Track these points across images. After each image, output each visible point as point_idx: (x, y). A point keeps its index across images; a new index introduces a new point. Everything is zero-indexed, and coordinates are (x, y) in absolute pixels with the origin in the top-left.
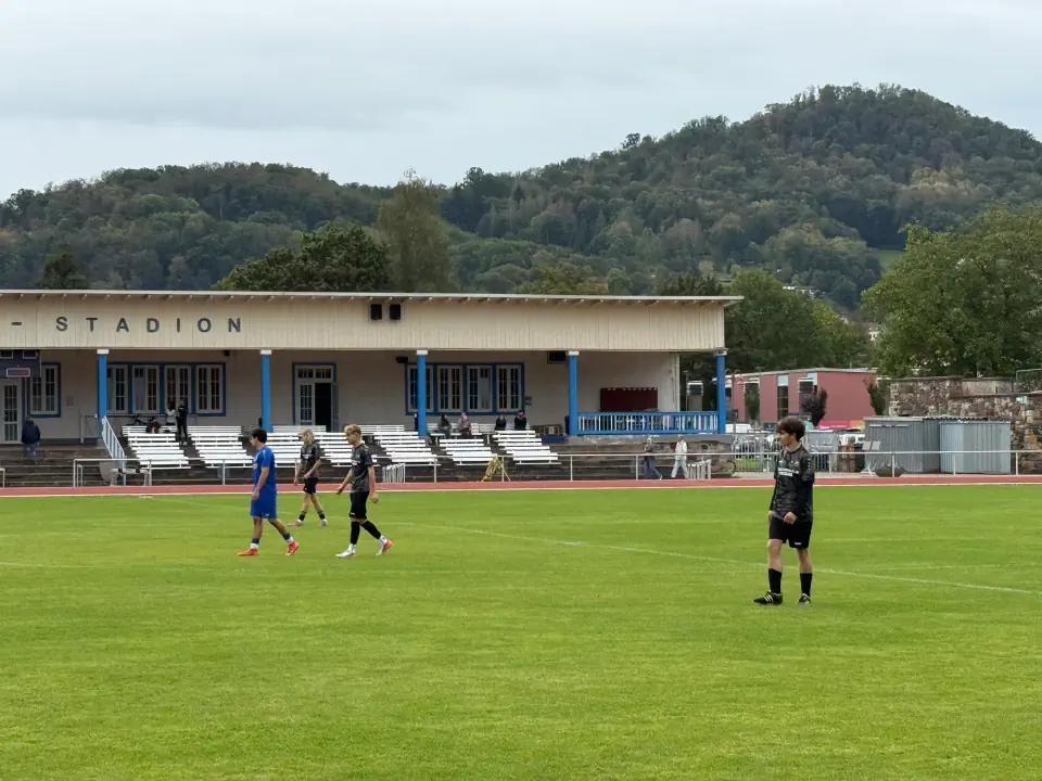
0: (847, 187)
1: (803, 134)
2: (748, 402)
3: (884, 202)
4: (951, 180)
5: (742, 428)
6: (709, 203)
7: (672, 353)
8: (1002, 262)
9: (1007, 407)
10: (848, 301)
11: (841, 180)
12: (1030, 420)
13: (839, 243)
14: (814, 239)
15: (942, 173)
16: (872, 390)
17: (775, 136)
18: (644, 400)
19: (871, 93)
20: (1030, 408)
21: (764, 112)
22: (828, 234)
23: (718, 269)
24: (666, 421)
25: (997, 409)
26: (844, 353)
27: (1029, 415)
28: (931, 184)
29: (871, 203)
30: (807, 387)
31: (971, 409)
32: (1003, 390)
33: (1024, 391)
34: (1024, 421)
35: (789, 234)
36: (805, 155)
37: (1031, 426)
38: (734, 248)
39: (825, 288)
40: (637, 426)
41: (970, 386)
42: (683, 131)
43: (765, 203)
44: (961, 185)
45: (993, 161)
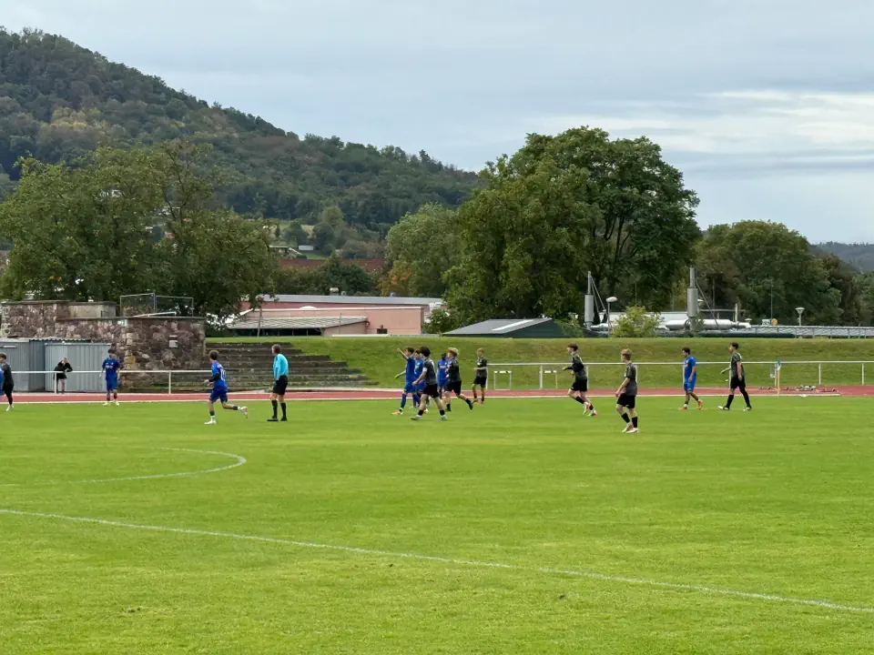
3: (26, 138)
4: (89, 121)
9: (109, 330)
12: (130, 342)
19: (14, 36)
20: (130, 330)
25: (100, 331)
27: (129, 337)
28: (68, 123)
31: (75, 332)
32: (108, 314)
33: (126, 315)
34: (124, 343)
37: (130, 348)
44: (98, 125)
45: (128, 103)
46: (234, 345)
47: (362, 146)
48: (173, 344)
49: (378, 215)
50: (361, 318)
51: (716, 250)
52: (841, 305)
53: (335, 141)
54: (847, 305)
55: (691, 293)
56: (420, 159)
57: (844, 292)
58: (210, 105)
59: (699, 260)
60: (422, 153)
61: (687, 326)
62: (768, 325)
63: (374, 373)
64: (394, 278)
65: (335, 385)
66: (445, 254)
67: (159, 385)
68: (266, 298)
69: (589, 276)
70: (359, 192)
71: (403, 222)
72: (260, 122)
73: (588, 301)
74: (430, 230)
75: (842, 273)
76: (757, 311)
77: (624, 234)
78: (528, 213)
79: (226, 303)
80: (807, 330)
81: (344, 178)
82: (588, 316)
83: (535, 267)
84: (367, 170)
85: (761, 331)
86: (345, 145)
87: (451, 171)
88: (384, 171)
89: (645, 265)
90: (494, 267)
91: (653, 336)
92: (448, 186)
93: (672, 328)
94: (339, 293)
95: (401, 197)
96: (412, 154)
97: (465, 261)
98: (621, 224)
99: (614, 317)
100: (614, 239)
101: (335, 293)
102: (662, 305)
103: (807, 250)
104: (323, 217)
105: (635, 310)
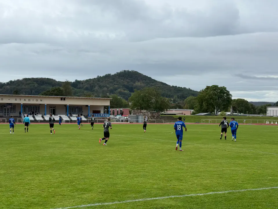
0: (127, 84)
1: (121, 76)
2: (113, 112)
3: (132, 86)
4: (141, 83)
5: (112, 116)
6: (108, 85)
7: (103, 106)
8: (147, 94)
9: (147, 114)
10: (127, 99)
11: (126, 83)
12: (150, 116)
13: (126, 91)
14: (122, 91)
15: (139, 82)
16: (129, 111)
17: (117, 77)
18: (99, 112)
19: (130, 71)
20: (150, 114)
21: (116, 73)
22: (124, 90)
23: (109, 94)
24: (102, 115)
26: (126, 106)
27: (150, 115)
28: (138, 84)
29: (130, 86)
30: (121, 111)
31: (142, 114)
32: (146, 112)
33: (149, 112)
35: (119, 90)
36: (122, 79)
38: (112, 92)
39: (124, 97)
40: (98, 116)
41: (142, 111)
42: (105, 75)
43: (116, 86)
44: (142, 84)
45: (146, 81)
46: (164, 116)
47: (180, 87)
48: (156, 116)
49: (183, 97)
50: (182, 112)
51: (234, 102)
52: (253, 111)
53: (176, 86)
55: (231, 109)
57: (254, 109)
58: (158, 81)
59: (232, 104)
60: (189, 88)
61: (230, 114)
62: (242, 114)
64: (186, 107)
67: (154, 122)
68: (168, 109)
69: (216, 107)
70: (180, 94)
71: (187, 98)
72: (165, 84)
73: (216, 110)
74: (191, 99)
75: (253, 106)
76: (240, 112)
77: (221, 101)
78: (206, 97)
79: (162, 110)
80: (248, 115)
81: (177, 92)
82: (215, 112)
83: (208, 105)
84: (181, 91)
86: (178, 87)
87: (193, 91)
88: (183, 91)
89: (224, 105)
90: (201, 105)
92: (193, 93)
93: (228, 114)
95: (186, 95)
96: (187, 88)
97: (197, 104)
98: (220, 99)
99: (219, 113)
100: (219, 101)
101: (178, 109)
102: (227, 111)
103: (248, 103)
104: (174, 97)
105: (223, 112)
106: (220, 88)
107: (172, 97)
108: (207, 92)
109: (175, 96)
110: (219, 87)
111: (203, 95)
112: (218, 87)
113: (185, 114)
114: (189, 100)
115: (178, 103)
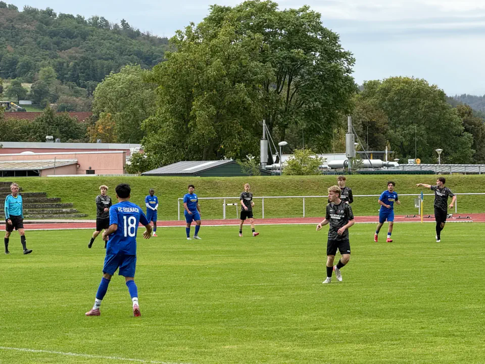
47: (71, 17)
50: (72, 161)
51: (370, 101)
52: (473, 147)
54: (478, 147)
55: (348, 138)
56: (121, 27)
57: (475, 137)
59: (356, 110)
60: (123, 22)
61: (345, 166)
62: (413, 164)
63: (84, 207)
64: (100, 127)
65: (51, 217)
66: (143, 107)
69: (264, 124)
70: (70, 55)
71: (108, 79)
73: (263, 144)
74: (132, 86)
75: (472, 119)
76: (403, 152)
78: (211, 72)
80: (445, 168)
81: (57, 44)
82: (263, 157)
83: (218, 117)
84: (76, 37)
85: (407, 169)
86: (58, 16)
87: (147, 37)
88: (90, 37)
89: (309, 114)
90: (184, 118)
91: (317, 174)
92: (145, 49)
93: (333, 167)
94: (54, 140)
95: (107, 59)
96: (115, 23)
97: (159, 112)
98: (290, 81)
99: (285, 159)
100: (284, 93)
101: (51, 140)
102: (325, 148)
103: (444, 101)
104: (40, 75)
105: (301, 153)
106: (283, 20)
107: (28, 70)
108: (214, 41)
109: (46, 69)
110: (280, 9)
111: (192, 57)
112: (276, 14)
113: (91, 172)
114: (118, 87)
115: (63, 109)
